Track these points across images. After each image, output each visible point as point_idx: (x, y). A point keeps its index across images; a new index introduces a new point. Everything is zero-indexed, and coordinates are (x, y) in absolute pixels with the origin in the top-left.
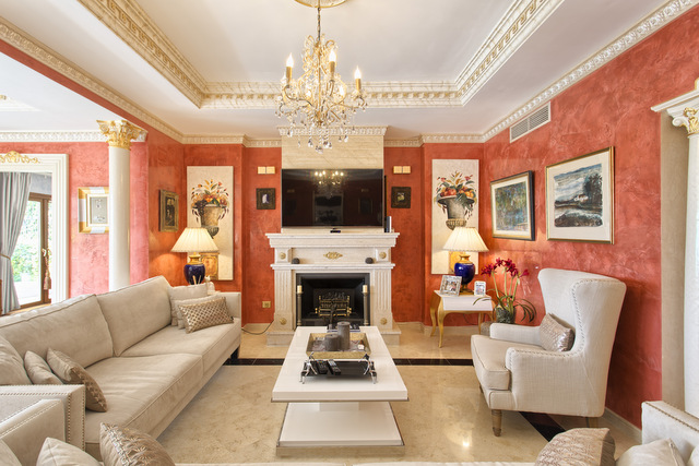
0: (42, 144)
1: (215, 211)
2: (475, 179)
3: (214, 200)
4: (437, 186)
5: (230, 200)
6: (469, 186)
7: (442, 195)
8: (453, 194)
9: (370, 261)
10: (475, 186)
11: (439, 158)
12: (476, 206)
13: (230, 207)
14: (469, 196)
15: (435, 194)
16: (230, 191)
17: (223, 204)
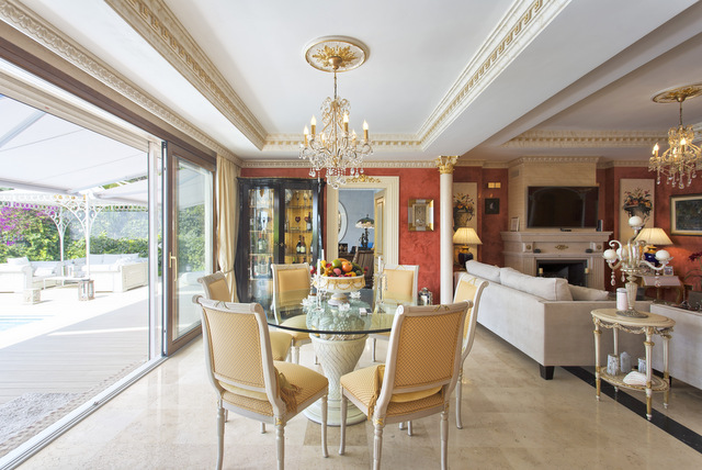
0: (380, 169)
1: (465, 215)
2: (652, 193)
3: (464, 207)
4: (624, 199)
5: (475, 207)
6: (647, 198)
7: (628, 204)
8: (636, 204)
9: (590, 251)
10: (652, 199)
11: (625, 177)
12: (652, 213)
13: (475, 213)
14: (647, 205)
15: (623, 204)
16: (475, 201)
17: (470, 211)
